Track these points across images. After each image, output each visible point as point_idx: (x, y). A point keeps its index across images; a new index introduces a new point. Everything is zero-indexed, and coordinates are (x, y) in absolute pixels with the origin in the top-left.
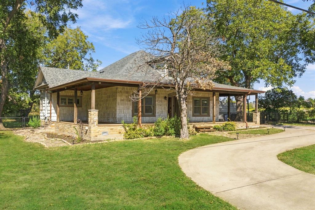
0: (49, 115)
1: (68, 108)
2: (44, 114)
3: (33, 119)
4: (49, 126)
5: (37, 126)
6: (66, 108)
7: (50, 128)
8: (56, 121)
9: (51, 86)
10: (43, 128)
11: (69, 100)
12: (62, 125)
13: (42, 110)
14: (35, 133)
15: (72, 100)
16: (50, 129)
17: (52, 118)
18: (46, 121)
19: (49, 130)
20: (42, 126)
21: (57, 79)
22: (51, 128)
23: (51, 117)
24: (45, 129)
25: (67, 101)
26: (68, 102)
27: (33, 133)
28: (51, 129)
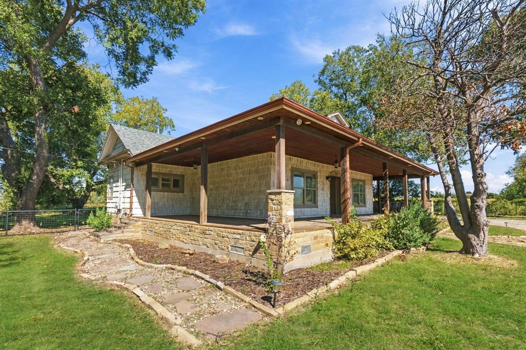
0: (128, 206)
1: (162, 193)
2: (117, 205)
3: (97, 214)
4: (131, 226)
5: (105, 227)
6: (159, 193)
7: (132, 230)
8: (143, 215)
9: (134, 152)
10: (120, 231)
11: (163, 180)
12: (162, 224)
13: (111, 198)
14: (102, 241)
15: (168, 180)
16: (132, 232)
17: (134, 212)
18: (120, 215)
19: (131, 234)
20: (115, 227)
21: (144, 144)
22: (134, 229)
23: (131, 209)
24: (123, 232)
25: (161, 182)
26: (163, 184)
27: (98, 242)
28: (135, 233)
